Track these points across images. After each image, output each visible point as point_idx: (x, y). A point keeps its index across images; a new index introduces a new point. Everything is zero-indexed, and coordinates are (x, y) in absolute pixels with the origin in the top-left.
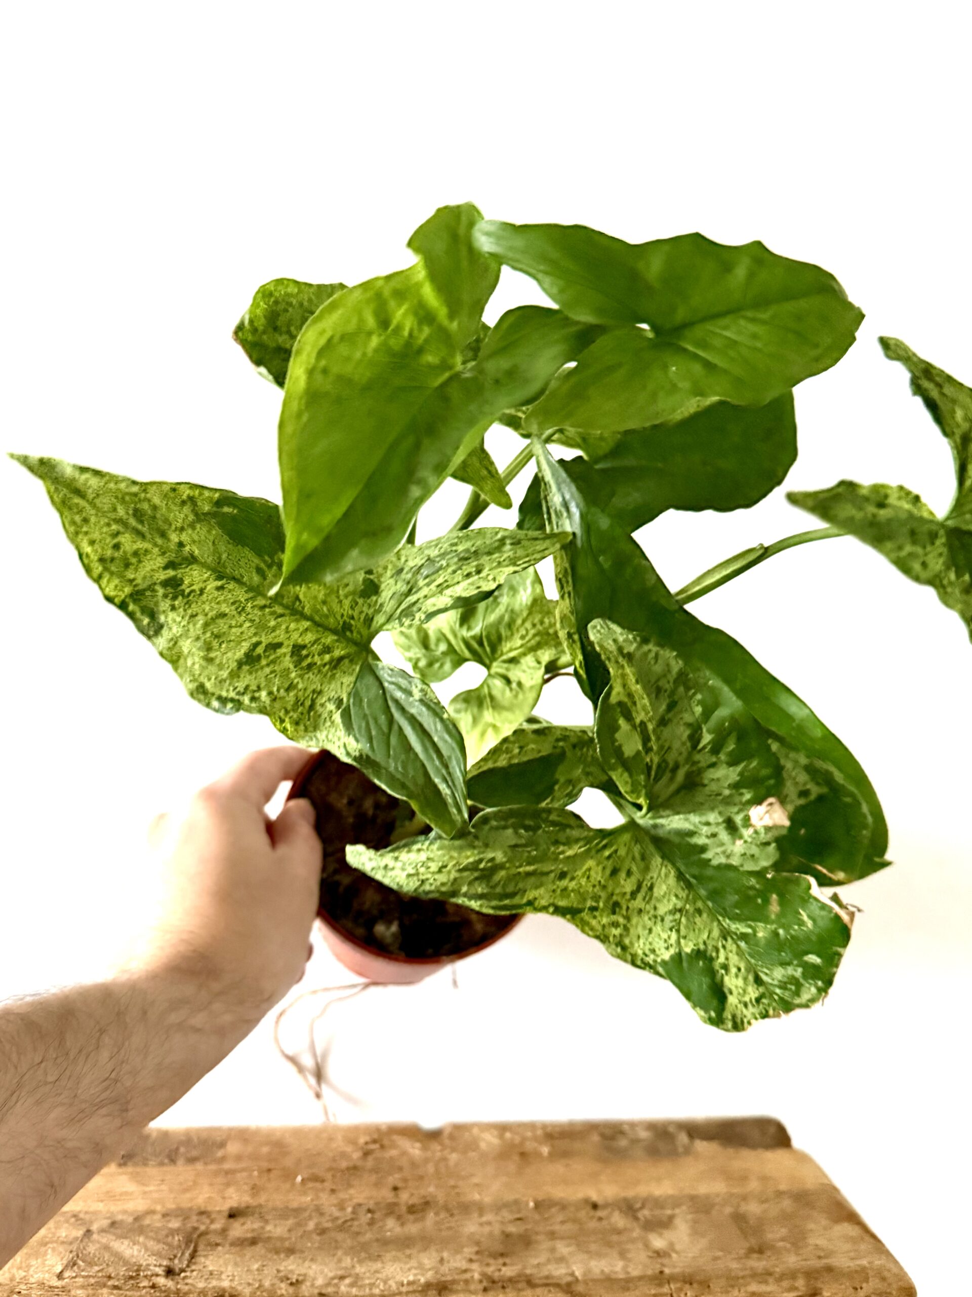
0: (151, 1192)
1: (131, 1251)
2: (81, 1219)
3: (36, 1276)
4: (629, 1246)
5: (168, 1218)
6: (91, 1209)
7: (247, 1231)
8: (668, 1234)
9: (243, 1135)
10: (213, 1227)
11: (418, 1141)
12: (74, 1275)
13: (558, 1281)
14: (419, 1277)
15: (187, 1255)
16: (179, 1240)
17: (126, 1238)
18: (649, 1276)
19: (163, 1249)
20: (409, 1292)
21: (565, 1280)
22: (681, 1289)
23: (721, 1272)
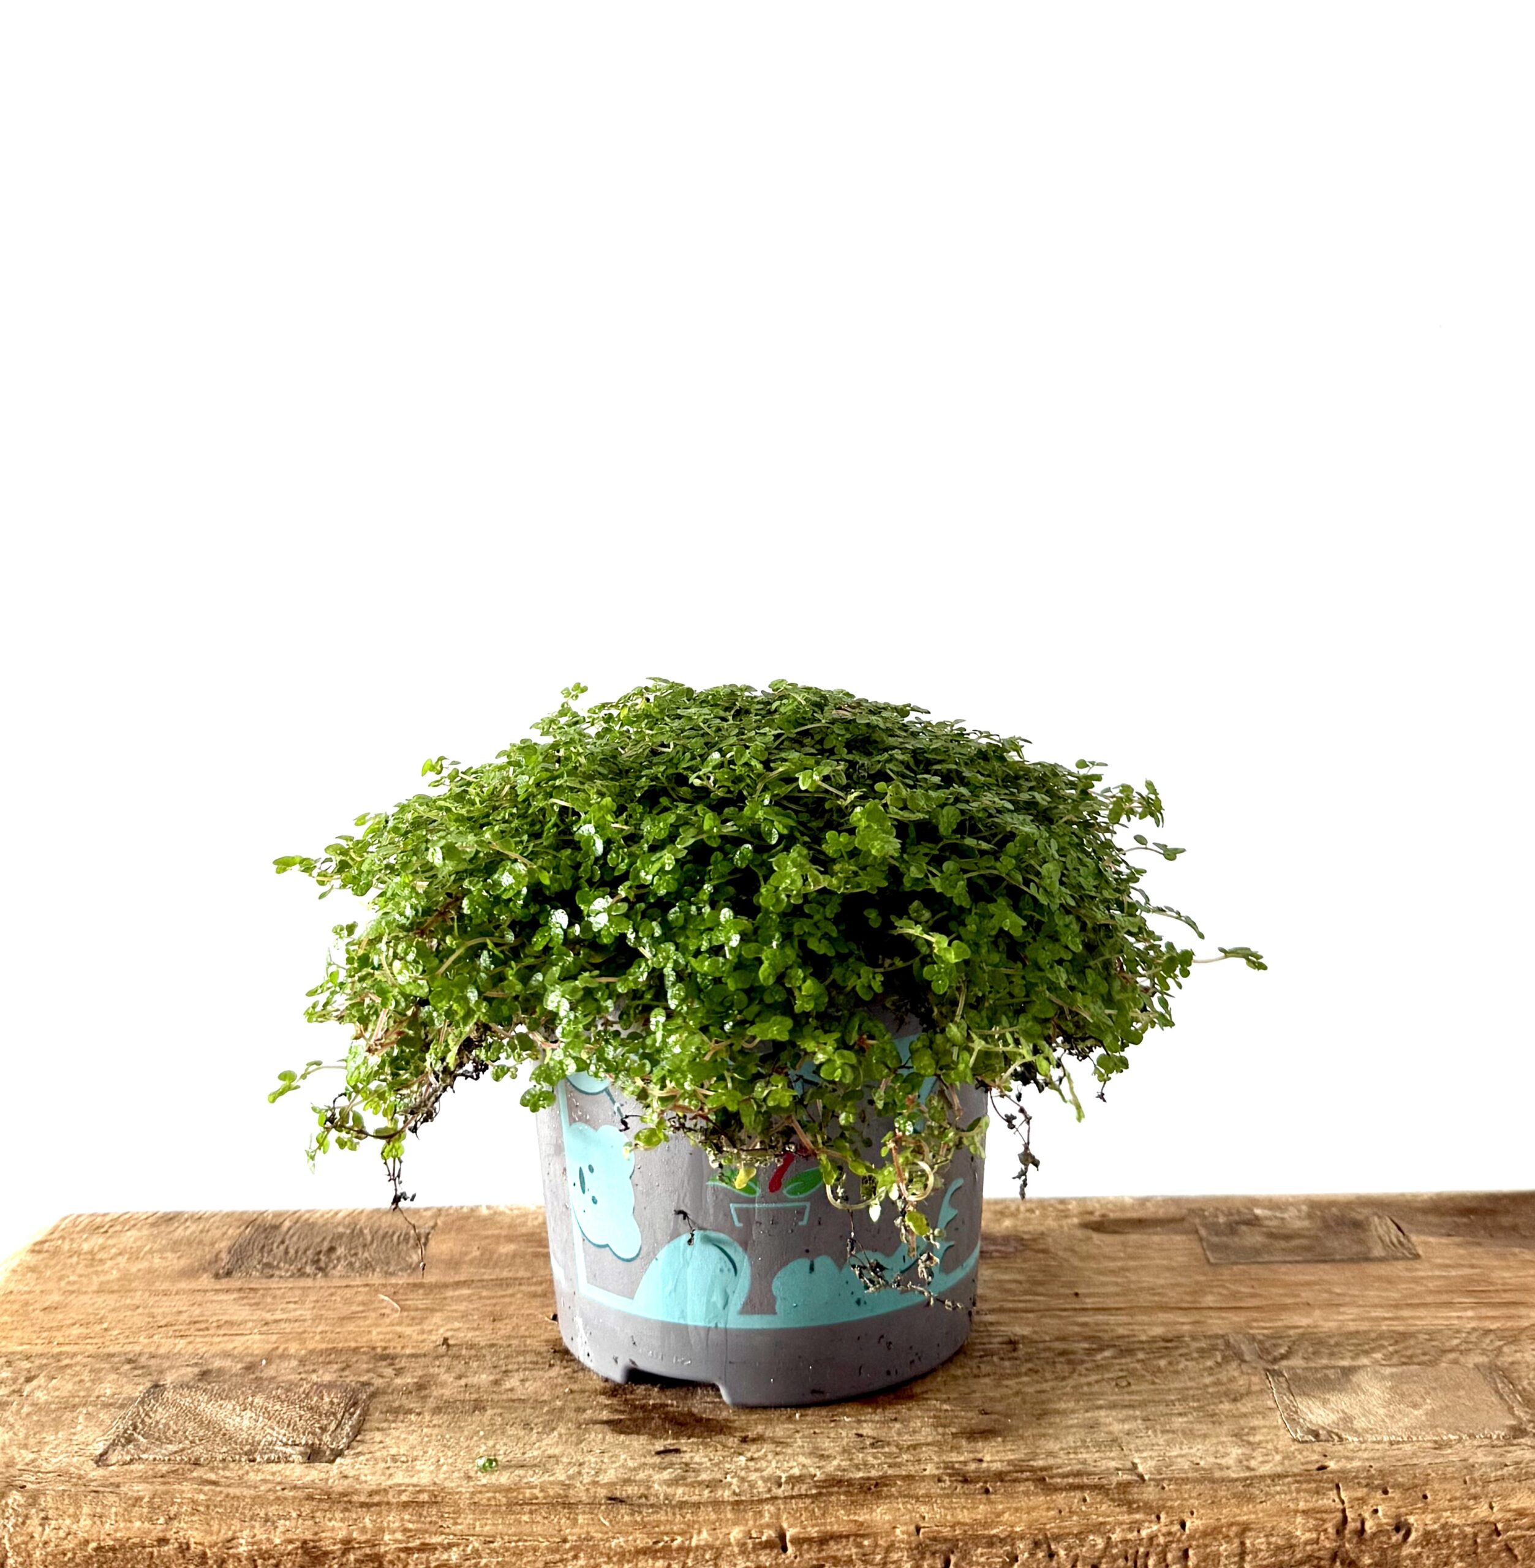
0: (276, 1321)
1: (238, 1419)
2: (143, 1367)
3: (54, 1460)
4: (1255, 1422)
5: (311, 1366)
6: (162, 1351)
8: (1342, 1402)
10: (398, 1381)
12: (128, 1458)
13: (1104, 1481)
14: (812, 1470)
15: (347, 1428)
16: (332, 1403)
17: (230, 1399)
18: (1295, 1475)
19: (301, 1417)
20: (792, 1497)
21: (1114, 1480)
22: (1363, 1501)
23: (1450, 1469)
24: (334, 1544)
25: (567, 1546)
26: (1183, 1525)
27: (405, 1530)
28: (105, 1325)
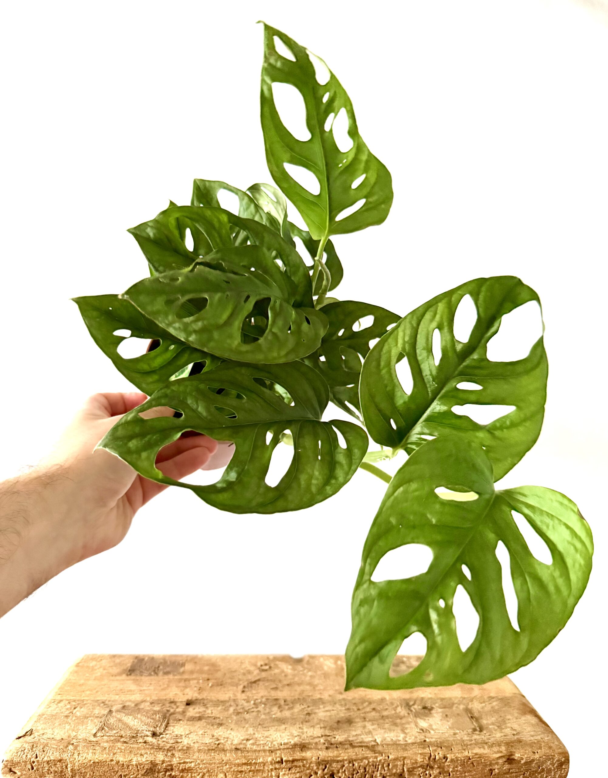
0: (144, 690)
1: (133, 722)
2: (107, 704)
3: (82, 735)
4: (407, 726)
5: (153, 705)
6: (112, 699)
7: (196, 713)
8: (428, 720)
9: (194, 660)
10: (178, 710)
11: (291, 665)
12: (102, 735)
13: (368, 745)
14: (290, 740)
15: (164, 725)
16: (159, 717)
17: (131, 715)
18: (418, 743)
19: (151, 722)
20: (285, 749)
21: (371, 744)
22: (436, 750)
23: (458, 741)
24: (160, 761)
25: (224, 762)
26: (389, 757)
27: (179, 758)
28: (97, 690)
